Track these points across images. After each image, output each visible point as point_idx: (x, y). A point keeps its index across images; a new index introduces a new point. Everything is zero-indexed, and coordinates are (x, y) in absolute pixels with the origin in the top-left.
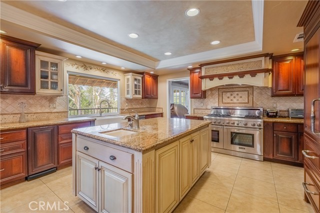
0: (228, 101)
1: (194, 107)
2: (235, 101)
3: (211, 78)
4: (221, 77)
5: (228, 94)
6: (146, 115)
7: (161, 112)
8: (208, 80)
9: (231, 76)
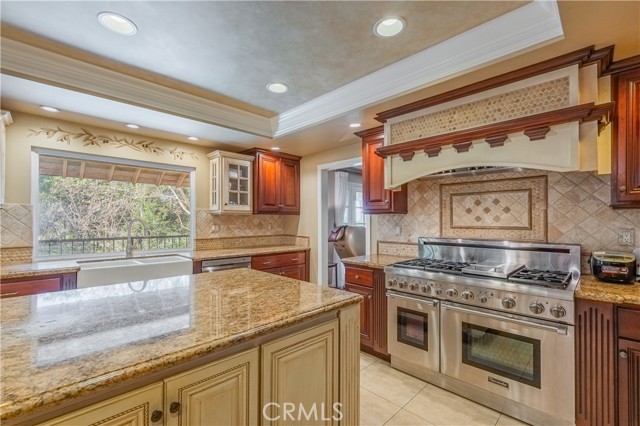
0: (469, 220)
1: (378, 237)
2: (488, 220)
3: (406, 151)
4: (432, 146)
5: (469, 202)
6: (253, 256)
7: (305, 247)
8: (398, 159)
9: (462, 142)
